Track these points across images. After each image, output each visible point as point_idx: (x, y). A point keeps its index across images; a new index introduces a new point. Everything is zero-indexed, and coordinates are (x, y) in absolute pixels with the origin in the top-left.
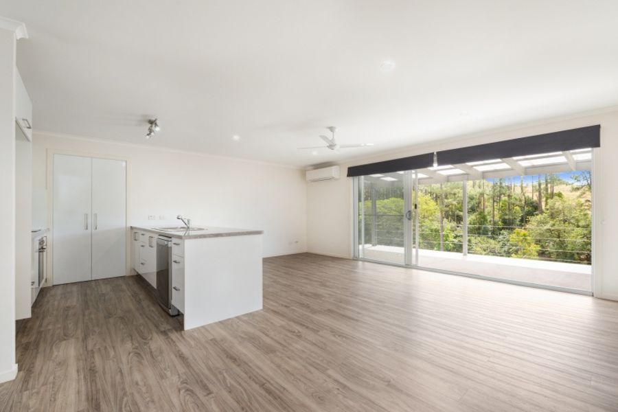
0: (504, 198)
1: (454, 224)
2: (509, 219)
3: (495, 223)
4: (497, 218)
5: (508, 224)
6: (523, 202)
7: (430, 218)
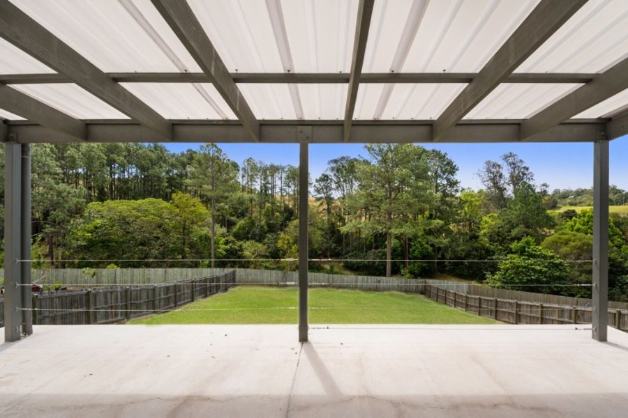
0: (268, 205)
1: (224, 230)
2: (273, 224)
3: (262, 227)
4: (263, 223)
5: (272, 228)
6: (283, 209)
7: (200, 223)
